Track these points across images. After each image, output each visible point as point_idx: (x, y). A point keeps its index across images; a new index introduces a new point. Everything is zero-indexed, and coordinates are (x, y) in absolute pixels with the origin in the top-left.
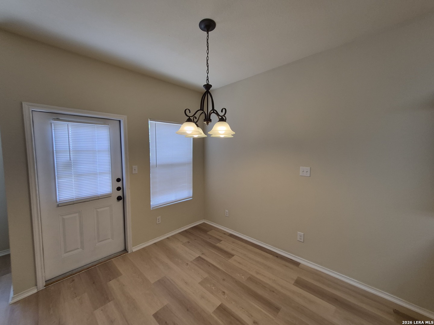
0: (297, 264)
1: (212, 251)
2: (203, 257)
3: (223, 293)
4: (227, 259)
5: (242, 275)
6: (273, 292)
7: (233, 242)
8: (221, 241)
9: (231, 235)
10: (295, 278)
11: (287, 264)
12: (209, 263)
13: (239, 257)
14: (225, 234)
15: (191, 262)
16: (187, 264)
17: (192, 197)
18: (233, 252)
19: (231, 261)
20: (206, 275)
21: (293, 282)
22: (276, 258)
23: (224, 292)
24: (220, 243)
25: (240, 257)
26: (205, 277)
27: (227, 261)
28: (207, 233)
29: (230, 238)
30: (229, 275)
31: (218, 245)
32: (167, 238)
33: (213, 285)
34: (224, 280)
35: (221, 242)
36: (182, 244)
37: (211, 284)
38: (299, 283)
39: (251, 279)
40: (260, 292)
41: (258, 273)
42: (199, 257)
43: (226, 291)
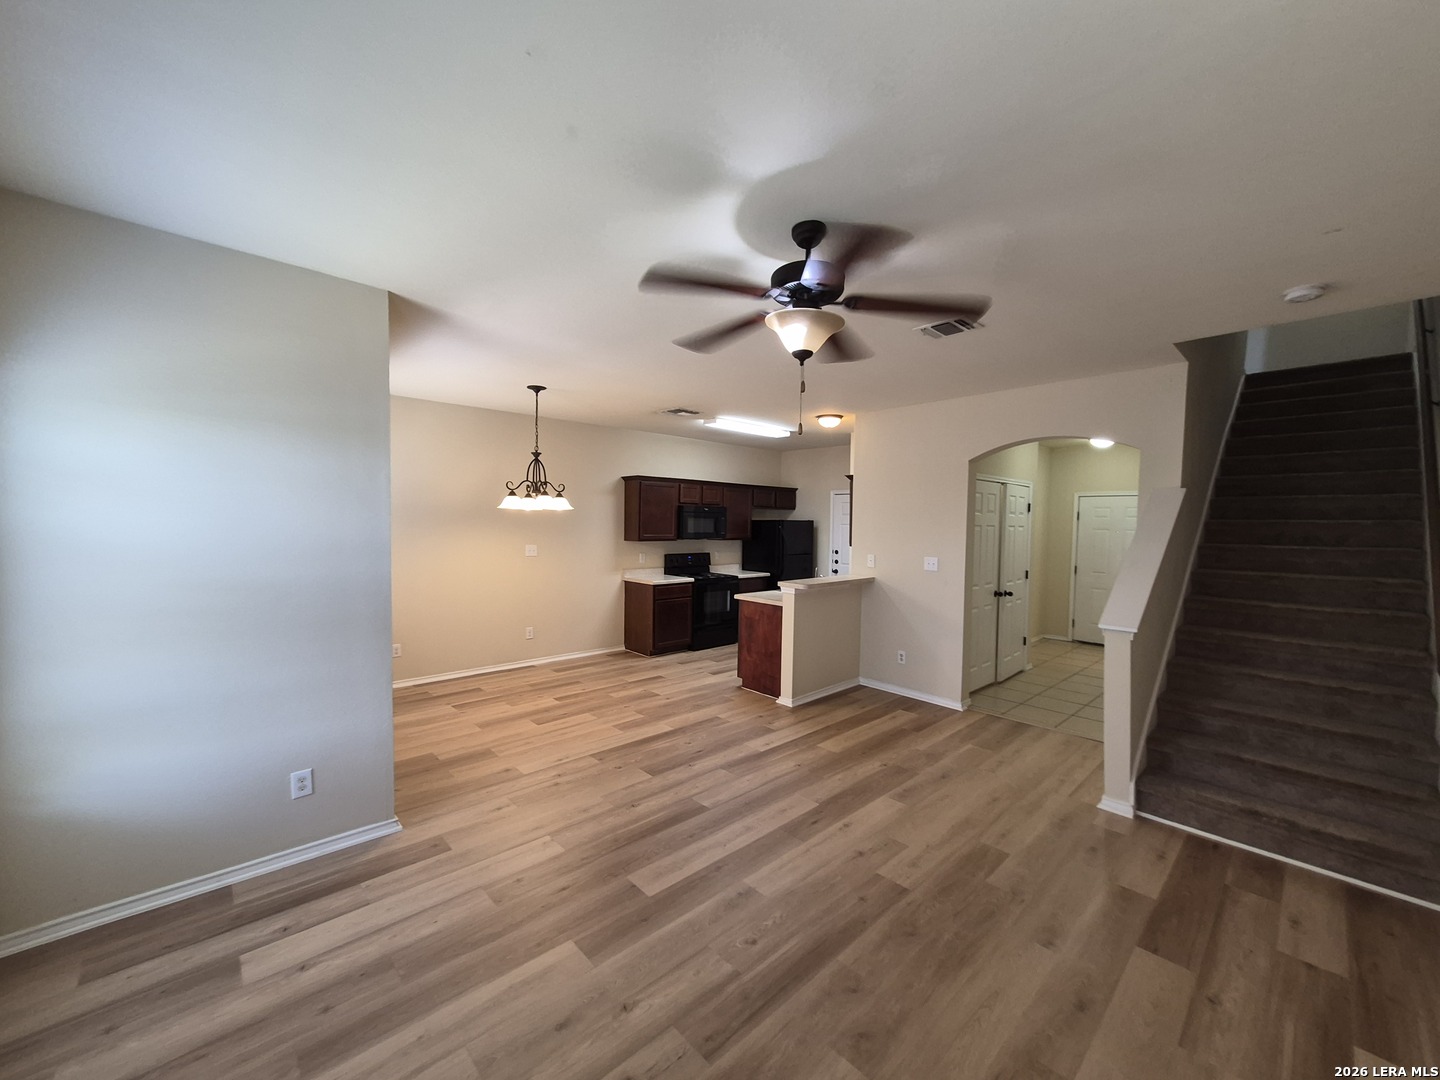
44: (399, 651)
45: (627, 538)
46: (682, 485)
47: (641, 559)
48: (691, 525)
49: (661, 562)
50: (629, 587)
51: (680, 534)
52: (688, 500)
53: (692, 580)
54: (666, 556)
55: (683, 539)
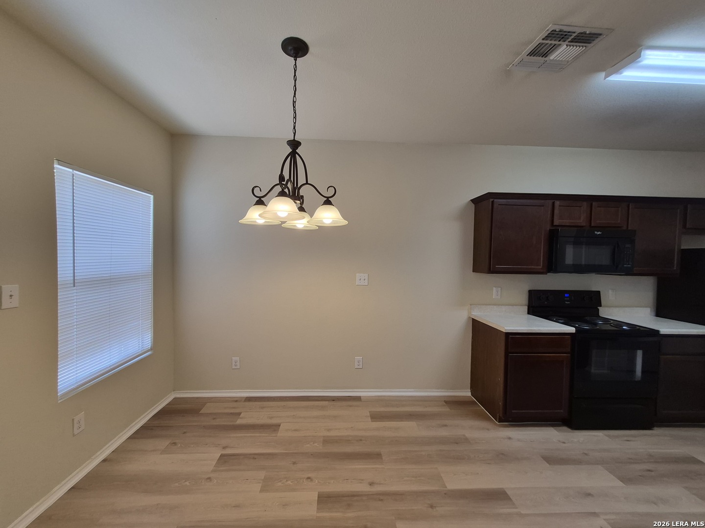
0: (358, 399)
1: (238, 435)
2: (228, 451)
3: (309, 480)
4: (274, 435)
5: (312, 443)
6: (361, 440)
7: (263, 408)
8: (240, 414)
9: (249, 399)
10: (369, 414)
11: (350, 403)
12: (250, 454)
13: (289, 422)
14: (236, 401)
15: (214, 471)
16: (209, 478)
17: (151, 349)
18: (274, 421)
19: (282, 433)
20: (262, 474)
21: (370, 419)
22: (333, 403)
23: (309, 478)
24: (241, 418)
25: (292, 422)
26: (263, 478)
27: (276, 436)
28: (200, 412)
29: (251, 403)
30: (296, 453)
31: (239, 422)
32: (104, 461)
33: (285, 480)
34: (294, 463)
35: (242, 415)
36: (161, 454)
37: (280, 481)
38: (375, 417)
39: (327, 441)
40: (349, 449)
41: (329, 430)
42: (222, 456)
43: (309, 475)
44: (238, 363)
45: (475, 270)
46: (557, 203)
47: (495, 293)
48: (570, 255)
49: (524, 299)
50: (479, 330)
51: (553, 265)
52: (566, 222)
53: (572, 330)
54: (530, 292)
55: (556, 271)
